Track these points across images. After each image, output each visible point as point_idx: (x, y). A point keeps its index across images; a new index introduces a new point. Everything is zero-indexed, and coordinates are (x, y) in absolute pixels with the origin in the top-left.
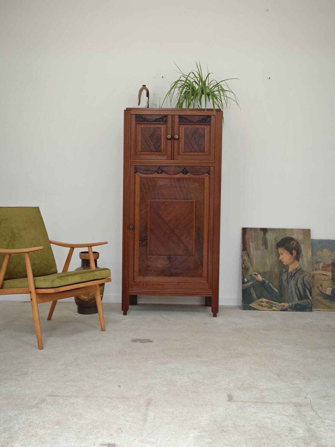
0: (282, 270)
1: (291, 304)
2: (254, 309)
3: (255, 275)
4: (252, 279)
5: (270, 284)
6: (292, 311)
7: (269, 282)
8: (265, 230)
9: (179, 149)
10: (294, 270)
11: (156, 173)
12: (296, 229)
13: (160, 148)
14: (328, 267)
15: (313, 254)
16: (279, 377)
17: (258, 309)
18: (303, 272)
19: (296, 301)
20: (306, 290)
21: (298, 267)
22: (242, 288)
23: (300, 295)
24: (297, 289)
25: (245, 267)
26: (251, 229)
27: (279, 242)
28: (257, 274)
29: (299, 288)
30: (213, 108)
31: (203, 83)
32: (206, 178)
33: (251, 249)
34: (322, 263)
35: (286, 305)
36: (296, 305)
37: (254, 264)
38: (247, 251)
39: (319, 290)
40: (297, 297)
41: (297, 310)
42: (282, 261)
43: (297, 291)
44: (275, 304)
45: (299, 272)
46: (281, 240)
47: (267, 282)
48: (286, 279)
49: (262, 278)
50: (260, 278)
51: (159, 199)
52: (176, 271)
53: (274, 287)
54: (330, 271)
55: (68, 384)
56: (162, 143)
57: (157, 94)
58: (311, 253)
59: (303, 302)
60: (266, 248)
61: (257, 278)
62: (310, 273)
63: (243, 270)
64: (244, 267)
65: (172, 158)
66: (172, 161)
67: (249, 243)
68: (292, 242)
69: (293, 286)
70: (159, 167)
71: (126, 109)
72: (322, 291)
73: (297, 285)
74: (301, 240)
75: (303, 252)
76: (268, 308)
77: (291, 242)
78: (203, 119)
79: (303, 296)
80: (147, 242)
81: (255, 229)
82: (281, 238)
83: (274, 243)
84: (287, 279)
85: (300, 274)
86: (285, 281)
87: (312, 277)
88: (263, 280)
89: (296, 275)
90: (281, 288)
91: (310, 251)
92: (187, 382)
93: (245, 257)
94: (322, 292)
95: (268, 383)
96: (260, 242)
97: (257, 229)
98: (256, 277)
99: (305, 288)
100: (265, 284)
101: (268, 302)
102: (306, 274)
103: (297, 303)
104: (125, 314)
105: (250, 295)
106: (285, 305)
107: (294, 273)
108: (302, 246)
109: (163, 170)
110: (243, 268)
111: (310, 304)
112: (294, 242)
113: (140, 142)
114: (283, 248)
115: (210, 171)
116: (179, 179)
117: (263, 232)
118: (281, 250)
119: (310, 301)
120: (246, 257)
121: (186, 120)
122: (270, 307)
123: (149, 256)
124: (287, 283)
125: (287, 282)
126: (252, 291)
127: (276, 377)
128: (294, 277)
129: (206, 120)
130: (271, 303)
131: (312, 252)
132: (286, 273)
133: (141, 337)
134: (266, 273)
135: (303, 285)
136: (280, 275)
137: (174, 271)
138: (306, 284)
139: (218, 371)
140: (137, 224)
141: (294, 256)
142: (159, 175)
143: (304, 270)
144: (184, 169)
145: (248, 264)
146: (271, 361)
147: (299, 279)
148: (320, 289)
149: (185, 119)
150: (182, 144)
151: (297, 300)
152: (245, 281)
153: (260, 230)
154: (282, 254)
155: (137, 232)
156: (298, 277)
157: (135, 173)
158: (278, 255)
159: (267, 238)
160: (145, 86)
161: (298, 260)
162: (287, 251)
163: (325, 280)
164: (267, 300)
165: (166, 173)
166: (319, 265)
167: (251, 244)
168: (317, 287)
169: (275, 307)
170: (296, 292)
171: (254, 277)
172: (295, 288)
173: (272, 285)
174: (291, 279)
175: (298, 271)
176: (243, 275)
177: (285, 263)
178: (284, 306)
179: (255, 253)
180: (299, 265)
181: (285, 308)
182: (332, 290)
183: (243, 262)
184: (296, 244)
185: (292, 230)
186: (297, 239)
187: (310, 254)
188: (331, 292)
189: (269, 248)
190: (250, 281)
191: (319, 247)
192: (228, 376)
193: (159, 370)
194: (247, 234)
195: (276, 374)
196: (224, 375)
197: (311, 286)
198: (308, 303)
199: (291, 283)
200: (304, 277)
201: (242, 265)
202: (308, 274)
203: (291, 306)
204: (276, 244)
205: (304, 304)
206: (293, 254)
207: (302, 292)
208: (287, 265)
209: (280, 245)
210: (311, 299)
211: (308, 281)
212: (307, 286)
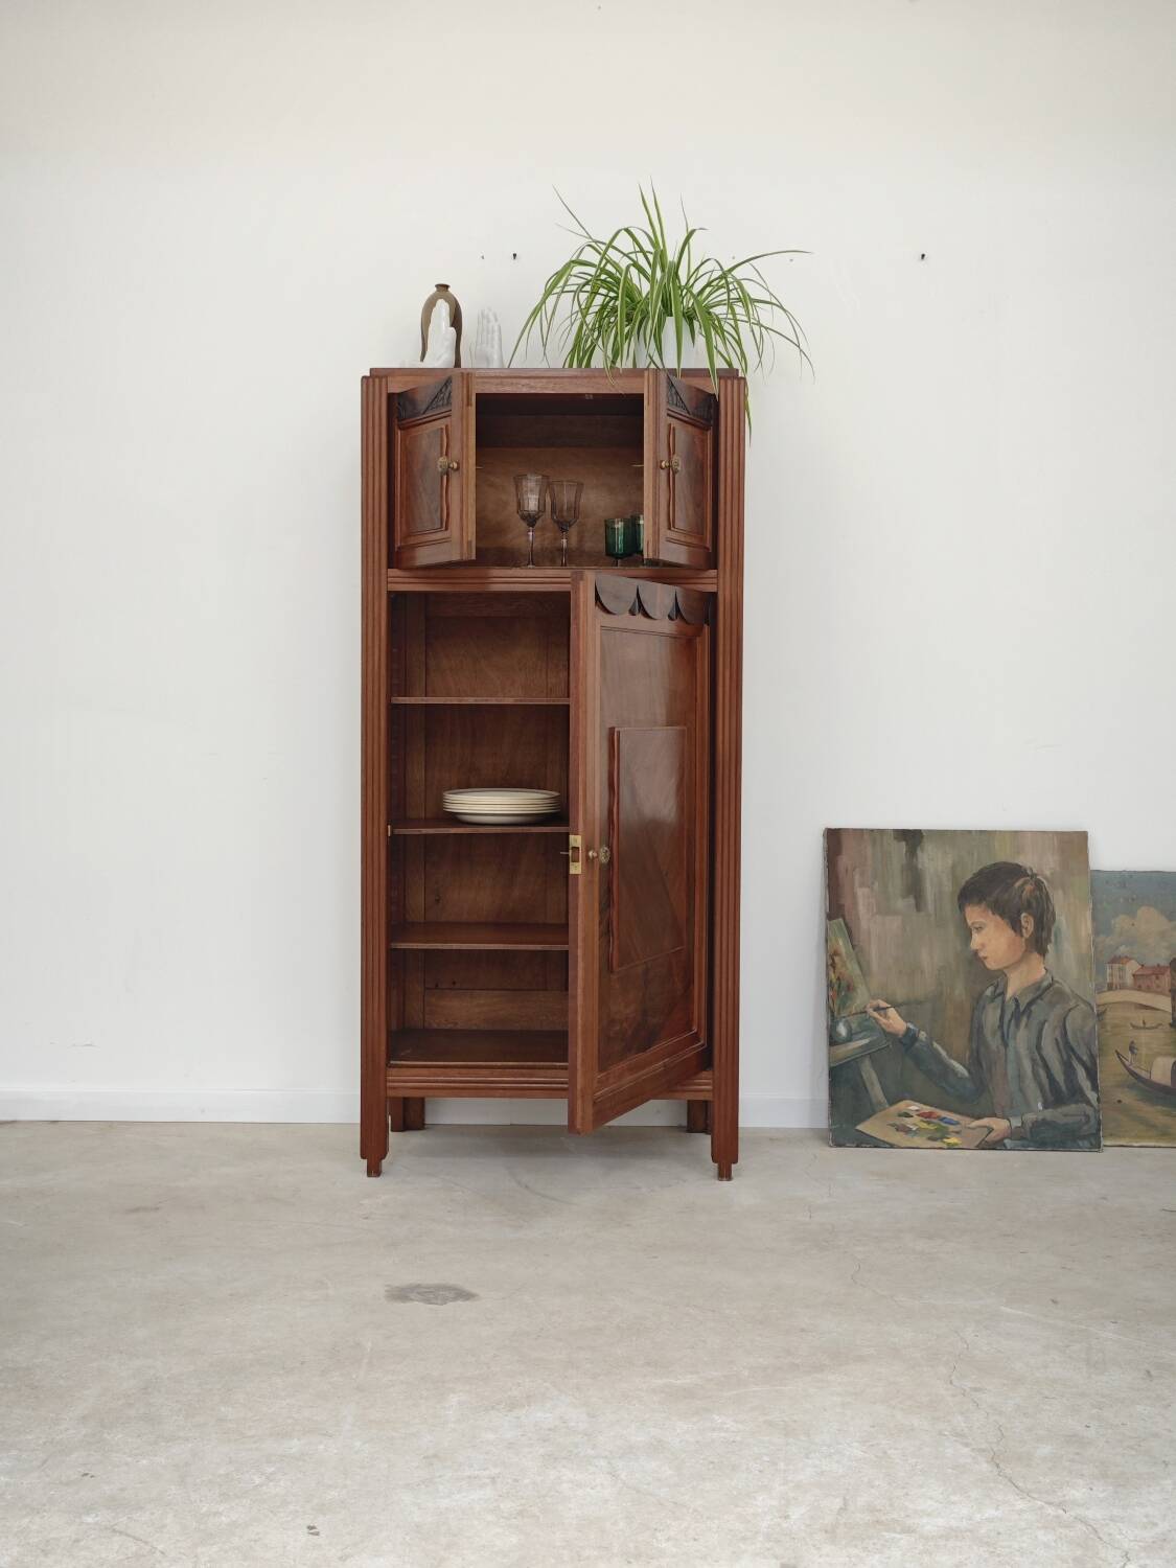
0: (983, 992)
1: (1016, 1123)
2: (876, 1143)
3: (877, 1009)
4: (867, 1025)
5: (935, 1045)
6: (1024, 1148)
7: (931, 1038)
8: (912, 838)
10: (1026, 990)
12: (1032, 832)
14: (1157, 978)
15: (1100, 927)
16: (998, 1466)
17: (890, 1141)
18: (1060, 994)
19: (1038, 1110)
20: (1074, 1069)
21: (1042, 982)
22: (829, 1063)
23: (1050, 1084)
24: (1040, 1062)
25: (839, 979)
26: (859, 833)
27: (967, 882)
28: (885, 1009)
29: (1047, 1057)
30: (708, 366)
31: (666, 270)
33: (862, 909)
34: (1134, 962)
35: (999, 1125)
36: (1036, 1124)
37: (875, 966)
38: (844, 919)
39: (1125, 1066)
40: (1039, 1093)
41: (1042, 1145)
42: (982, 954)
43: (1042, 1073)
44: (957, 1123)
45: (1047, 997)
46: (976, 875)
47: (923, 1035)
48: (998, 1023)
49: (907, 1022)
50: (896, 1022)
53: (950, 1056)
54: (1167, 992)
55: (90, 1519)
57: (492, 318)
58: (1089, 923)
59: (1065, 1115)
61: (885, 1020)
62: (1088, 999)
64: (834, 981)
67: (853, 888)
68: (1017, 884)
69: (1023, 1051)
71: (368, 374)
72: (1137, 1071)
73: (1039, 1047)
74: (1052, 874)
75: (1062, 920)
76: (930, 1139)
77: (1014, 883)
79: (1064, 1088)
81: (876, 835)
82: (976, 869)
83: (948, 887)
84: (1001, 1026)
85: (1052, 1005)
86: (994, 1034)
87: (1098, 1015)
88: (908, 1029)
89: (1033, 1008)
90: (978, 1060)
91: (1088, 914)
92: (606, 1501)
93: (837, 941)
94: (1133, 1073)
95: (954, 1498)
96: (897, 883)
97: (882, 832)
98: (883, 1020)
99: (1069, 1057)
100: (917, 1045)
101: (927, 1116)
102: (1072, 1004)
103: (1040, 1118)
104: (374, 1170)
105: (860, 1089)
106: (994, 1126)
107: (1027, 1001)
108: (1058, 900)
110: (830, 985)
111: (1093, 1121)
112: (1025, 883)
114: (983, 905)
117: (907, 845)
118: (975, 914)
119: (1089, 1111)
120: (841, 943)
122: (938, 1135)
124: (1000, 1042)
125: (1003, 1036)
126: (869, 1073)
127: (985, 1467)
128: (1028, 1018)
130: (942, 1119)
131: (1094, 919)
132: (999, 999)
133: (430, 1278)
134: (920, 1003)
135: (1062, 1047)
136: (973, 1010)
138: (1074, 1044)
139: (738, 1439)
141: (1026, 935)
143: (1067, 990)
145: (849, 966)
146: (956, 1383)
147: (1046, 1024)
148: (1127, 1063)
151: (1040, 1106)
152: (840, 1035)
153: (896, 839)
154: (979, 929)
156: (1042, 1019)
158: (967, 933)
159: (920, 866)
160: (447, 287)
161: (1043, 952)
162: (998, 918)
163: (1148, 1025)
164: (927, 1109)
166: (1120, 969)
167: (862, 893)
168: (1118, 1054)
169: (957, 1133)
170: (1035, 1075)
171: (875, 1018)
172: (1033, 1061)
173: (946, 1050)
174: (1017, 1026)
175: (1043, 992)
176: (832, 1012)
177: (991, 965)
178: (991, 1130)
179: (878, 926)
180: (1044, 972)
181: (998, 1138)
183: (832, 960)
184: (1032, 891)
185: (1015, 834)
186: (1035, 871)
187: (1086, 927)
188: (1169, 1074)
189: (930, 907)
190: (856, 1033)
191: (1121, 900)
192: (782, 1466)
193: (491, 1436)
194: (844, 851)
195: (982, 1450)
196: (766, 1458)
197: (1095, 1050)
198: (1083, 1119)
199: (1015, 1038)
200: (1067, 1015)
201: (828, 975)
202: (1082, 1006)
203: (1017, 1127)
204: (958, 891)
205: (1070, 1120)
206: (1021, 926)
207: (1060, 1077)
208: (999, 970)
209: (970, 893)
210: (1095, 1104)
211: (1081, 1031)
212: (1078, 1052)
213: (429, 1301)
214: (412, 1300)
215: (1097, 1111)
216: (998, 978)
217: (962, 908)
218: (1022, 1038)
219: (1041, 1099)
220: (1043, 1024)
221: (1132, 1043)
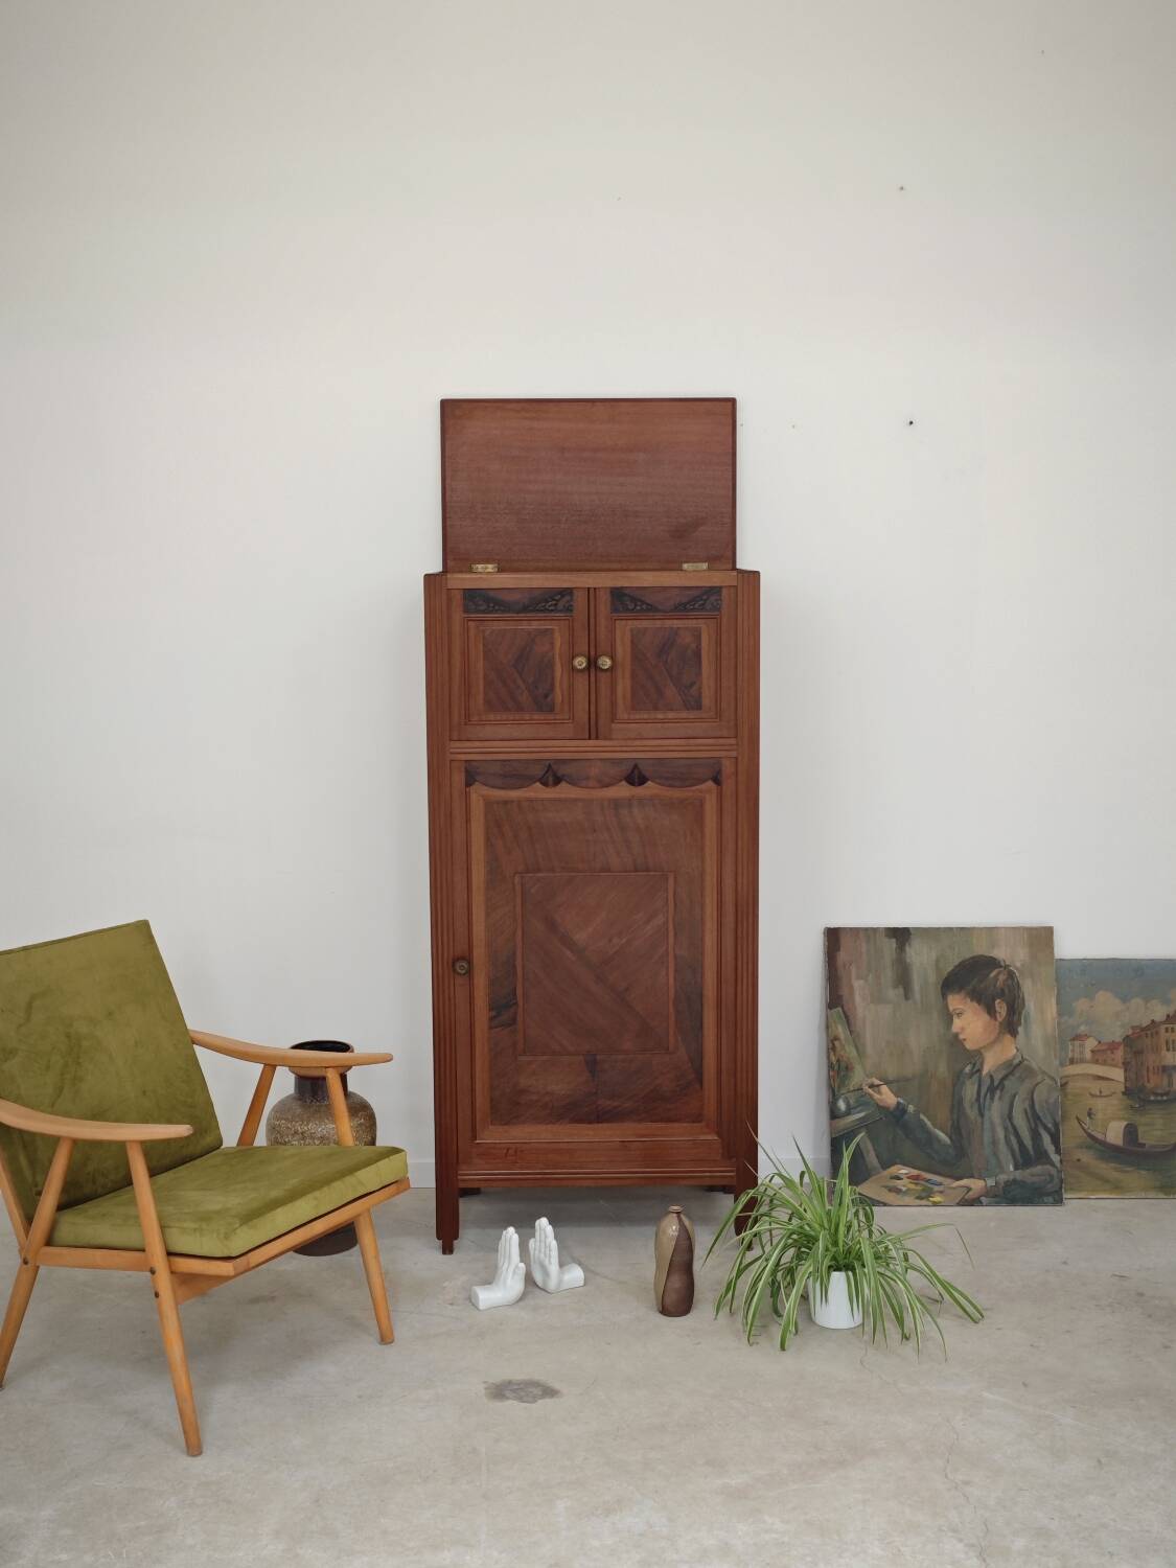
0: (963, 1070)
1: (991, 1182)
3: (872, 1086)
4: (863, 1101)
5: (922, 1116)
6: (998, 1204)
7: (917, 1113)
8: (901, 935)
9: (613, 704)
10: (999, 1067)
11: (538, 784)
12: (1005, 928)
13: (549, 699)
14: (1112, 1053)
15: (1063, 1010)
16: (984, 1560)
17: (887, 1202)
18: (1030, 1072)
19: (1010, 1171)
20: (1040, 1134)
21: (1014, 1058)
22: (831, 1134)
23: (1020, 1149)
24: (1012, 1130)
25: (838, 1061)
26: (855, 931)
27: (949, 973)
28: (878, 1086)
29: (1017, 1126)
32: (707, 796)
33: (858, 998)
34: (1091, 1039)
35: (976, 1185)
36: (1008, 1184)
37: (869, 1050)
38: (842, 1008)
40: (1010, 1157)
41: (1012, 1201)
42: (961, 1037)
43: (1013, 1139)
44: (941, 1184)
45: (1018, 1072)
46: (956, 967)
47: (911, 1108)
48: (975, 1096)
49: (897, 1096)
50: (888, 1097)
51: (552, 870)
52: (616, 1104)
53: (935, 1127)
54: (1121, 1065)
56: (557, 684)
58: (1054, 1007)
59: (1033, 1176)
60: (907, 993)
61: (879, 1096)
62: (1053, 1075)
63: (831, 1073)
64: (834, 1063)
65: (593, 732)
66: (591, 742)
67: (850, 980)
68: (992, 975)
69: (997, 1121)
70: (550, 765)
73: (1010, 1117)
74: (1023, 965)
75: (1031, 1005)
76: (917, 1198)
77: (988, 975)
78: (694, 600)
79: (1032, 1153)
80: (516, 1013)
81: (869, 933)
82: (957, 962)
83: (932, 978)
84: (978, 1099)
85: (1022, 1080)
86: (971, 1106)
88: (898, 1103)
89: (1006, 1083)
90: (958, 1128)
91: (1054, 1001)
93: (836, 1028)
94: (1090, 1136)
96: (888, 975)
97: (875, 930)
98: (876, 1096)
99: (1036, 1125)
100: (906, 1117)
101: (915, 1179)
102: (1039, 1078)
103: (1012, 1177)
104: (448, 1249)
106: (973, 1186)
107: (1000, 1076)
108: (1027, 987)
109: (563, 776)
110: (831, 1066)
111: (1056, 1181)
112: (999, 973)
113: (481, 682)
114: (963, 992)
115: (719, 772)
116: (616, 804)
117: (897, 940)
118: (955, 1001)
119: (1053, 1171)
120: (840, 1029)
121: (636, 605)
122: (924, 1194)
123: (523, 1058)
124: (977, 1111)
125: (979, 1108)
126: (865, 1142)
127: (975, 1562)
128: (1002, 1090)
129: (705, 600)
130: (928, 1181)
131: (1058, 1003)
132: (975, 1077)
133: (518, 1373)
134: (907, 1080)
135: (1030, 1115)
136: (954, 1086)
137: (608, 1102)
138: (1041, 1115)
139: (786, 1539)
140: (479, 954)
141: (1000, 1019)
142: (548, 790)
143: (1035, 1067)
144: (633, 772)
145: (846, 1047)
146: (950, 1476)
147: (1017, 1097)
148: (1086, 1127)
149: (634, 600)
150: (624, 685)
151: (1011, 1168)
152: (840, 1110)
153: (886, 936)
154: (959, 1015)
155: (481, 980)
156: (1013, 1092)
157: (468, 784)
158: (948, 1017)
159: (908, 960)
161: (1014, 1033)
162: (975, 1004)
164: (915, 1172)
165: (573, 783)
166: (1082, 1046)
167: (857, 984)
168: (1077, 1118)
169: (941, 1192)
170: (1008, 1141)
171: (869, 1095)
172: (1006, 1129)
173: (930, 1120)
174: (992, 1099)
175: (1013, 1068)
176: (833, 1091)
177: (969, 1046)
178: (969, 1189)
179: (872, 1014)
180: (1015, 1050)
181: (975, 1197)
182: (1126, 1126)
183: (832, 1045)
184: (1007, 980)
185: (991, 931)
186: (1007, 963)
187: (1051, 1010)
188: (1121, 1136)
189: (917, 996)
190: (855, 1108)
191: (1082, 986)
193: (596, 1543)
194: (842, 948)
195: (973, 1546)
196: (809, 1559)
197: (1059, 1119)
198: (1048, 1178)
199: (989, 1110)
200: (1034, 1088)
201: (828, 1057)
202: (1048, 1081)
203: (991, 1187)
204: (941, 981)
205: (1035, 1179)
206: (995, 1011)
207: (1028, 1142)
208: (975, 1051)
209: (952, 982)
210: (1058, 1165)
211: (1046, 1102)
212: (1044, 1120)
213: (521, 1399)
214: (508, 1398)
215: (1059, 1172)
216: (976, 1057)
217: (944, 996)
218: (996, 1110)
219: (1012, 1161)
220: (1015, 1096)
221: (1090, 1109)
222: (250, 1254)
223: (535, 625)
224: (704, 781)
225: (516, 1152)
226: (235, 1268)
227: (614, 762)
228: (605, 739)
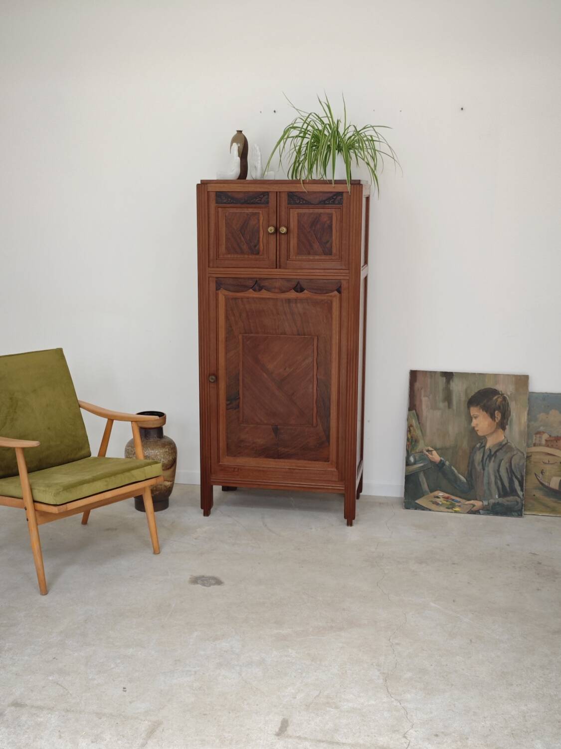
0: (476, 445)
1: (486, 503)
2: (423, 508)
3: (428, 451)
4: (423, 457)
5: (453, 468)
6: (488, 514)
7: (450, 465)
8: (448, 376)
9: (288, 250)
10: (494, 446)
11: (251, 290)
12: (503, 375)
13: (257, 247)
14: (557, 442)
15: (531, 418)
16: (386, 681)
17: (430, 508)
18: (510, 449)
20: (513, 481)
21: (502, 441)
22: (406, 473)
23: (502, 488)
24: (498, 478)
25: (412, 437)
26: (425, 373)
27: (472, 397)
28: (431, 451)
29: (502, 476)
30: (346, 178)
32: (334, 299)
33: (424, 407)
34: (546, 434)
35: (478, 504)
36: (494, 504)
37: (428, 432)
38: (416, 411)
40: (497, 491)
41: (496, 513)
42: (476, 429)
43: (499, 482)
44: (459, 502)
45: (504, 449)
46: (476, 393)
47: (447, 463)
49: (440, 457)
50: (436, 457)
51: (257, 333)
52: (286, 450)
53: (459, 473)
56: (261, 239)
57: (258, 149)
58: (526, 418)
59: (508, 501)
60: (450, 405)
61: (431, 456)
62: (522, 450)
63: (408, 443)
64: (410, 438)
65: (278, 265)
66: (278, 270)
67: (420, 396)
68: (495, 398)
69: (491, 472)
70: (257, 281)
71: (200, 183)
72: (544, 482)
73: (498, 471)
74: (511, 394)
75: (514, 414)
76: (447, 508)
77: (493, 398)
78: (329, 199)
79: (508, 489)
80: (239, 403)
81: (432, 374)
82: (476, 391)
83: (463, 398)
84: (482, 461)
85: (506, 453)
86: (479, 464)
87: (527, 457)
88: (441, 460)
89: (497, 453)
90: (471, 474)
91: (526, 413)
92: (233, 685)
93: (412, 421)
94: (541, 483)
95: (361, 694)
96: (440, 395)
97: (435, 372)
98: (430, 456)
99: (512, 476)
100: (445, 467)
101: (446, 498)
102: (515, 453)
103: (497, 501)
104: (207, 513)
105: (418, 485)
106: (476, 504)
107: (495, 450)
108: (513, 406)
109: (263, 286)
110: (408, 439)
111: (520, 504)
112: (498, 397)
113: (224, 238)
114: (479, 407)
115: (340, 287)
116: (289, 301)
117: (446, 378)
118: (474, 411)
119: (519, 500)
120: (414, 421)
121: (300, 201)
122: (451, 507)
123: (242, 425)
124: (481, 467)
125: (483, 465)
126: (422, 478)
127: (381, 681)
128: (495, 457)
129: (335, 199)
130: (453, 500)
131: (528, 414)
132: (482, 450)
133: (209, 573)
134: (446, 449)
135: (509, 471)
136: (471, 453)
137: (283, 449)
138: (515, 471)
139: (293, 661)
140: (222, 372)
141: (497, 421)
142: (256, 293)
143: (514, 446)
144: (297, 285)
145: (417, 432)
146: (391, 640)
147: (503, 461)
148: (539, 479)
149: (299, 198)
150: (294, 242)
151: (497, 497)
152: (410, 461)
153: (441, 376)
154: (476, 418)
155: (222, 385)
156: (501, 458)
157: (217, 289)
158: (470, 419)
159: (451, 388)
161: (504, 429)
162: (485, 413)
163: (550, 463)
164: (447, 495)
165: (268, 290)
166: (540, 437)
167: (424, 399)
168: (535, 474)
169: (459, 506)
170: (496, 483)
171: (426, 455)
172: (496, 477)
173: (456, 469)
174: (490, 461)
175: (501, 446)
176: (408, 452)
177: (480, 434)
178: (474, 506)
179: (431, 414)
180: (504, 437)
181: (477, 510)
183: (410, 429)
184: (502, 401)
185: (496, 375)
186: (503, 392)
187: (524, 419)
188: (558, 484)
189: (455, 407)
190: (418, 461)
191: (543, 407)
192: (304, 675)
193: (202, 653)
194: (418, 381)
195: (384, 673)
196: (300, 671)
197: (524, 473)
198: (516, 503)
199: (488, 467)
200: (512, 457)
201: (407, 435)
202: (519, 454)
203: (486, 505)
204: (468, 400)
205: (509, 503)
206: (495, 417)
207: (507, 484)
208: (483, 436)
209: (473, 401)
210: (521, 497)
211: (518, 465)
212: (516, 474)
213: (204, 585)
214: (198, 583)
215: (522, 500)
217: (469, 408)
218: (491, 467)
219: (497, 493)
220: (501, 461)
221: (543, 470)
222: (68, 504)
223: (250, 210)
224: (332, 291)
225: (238, 470)
226: (59, 510)
227: (288, 280)
228: (285, 268)
